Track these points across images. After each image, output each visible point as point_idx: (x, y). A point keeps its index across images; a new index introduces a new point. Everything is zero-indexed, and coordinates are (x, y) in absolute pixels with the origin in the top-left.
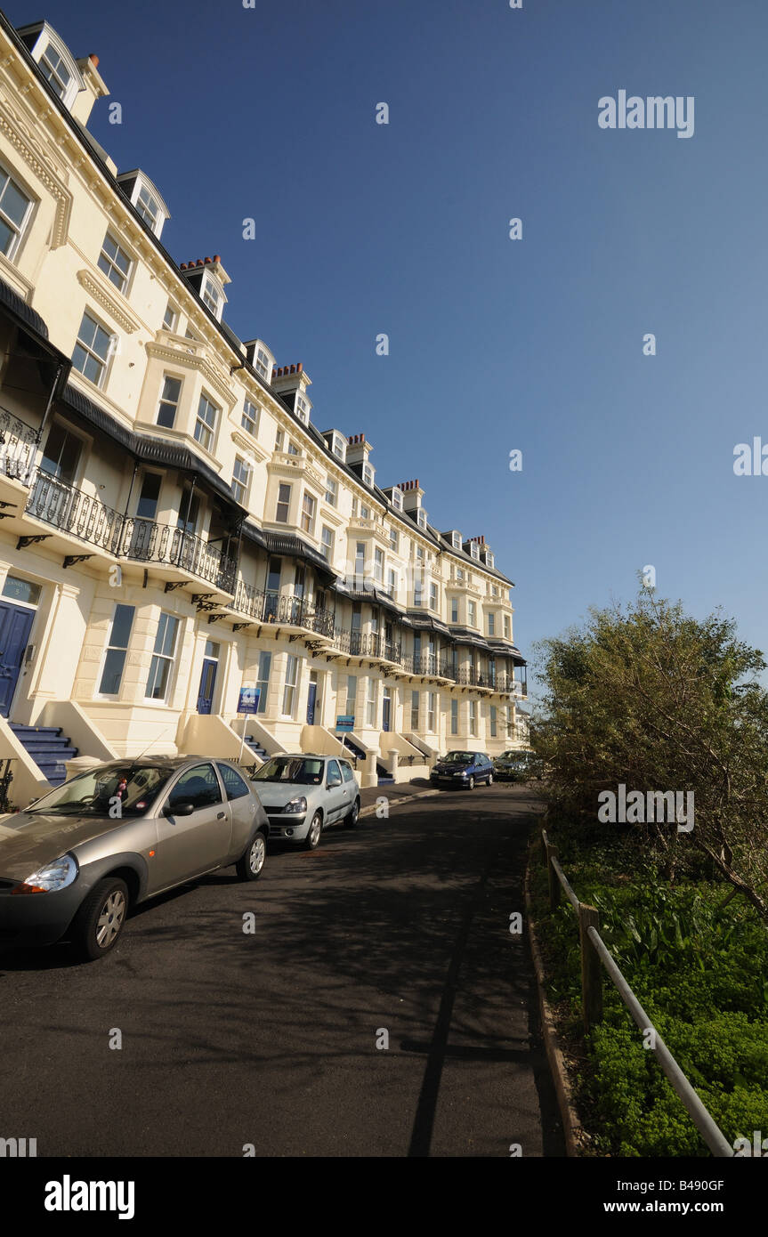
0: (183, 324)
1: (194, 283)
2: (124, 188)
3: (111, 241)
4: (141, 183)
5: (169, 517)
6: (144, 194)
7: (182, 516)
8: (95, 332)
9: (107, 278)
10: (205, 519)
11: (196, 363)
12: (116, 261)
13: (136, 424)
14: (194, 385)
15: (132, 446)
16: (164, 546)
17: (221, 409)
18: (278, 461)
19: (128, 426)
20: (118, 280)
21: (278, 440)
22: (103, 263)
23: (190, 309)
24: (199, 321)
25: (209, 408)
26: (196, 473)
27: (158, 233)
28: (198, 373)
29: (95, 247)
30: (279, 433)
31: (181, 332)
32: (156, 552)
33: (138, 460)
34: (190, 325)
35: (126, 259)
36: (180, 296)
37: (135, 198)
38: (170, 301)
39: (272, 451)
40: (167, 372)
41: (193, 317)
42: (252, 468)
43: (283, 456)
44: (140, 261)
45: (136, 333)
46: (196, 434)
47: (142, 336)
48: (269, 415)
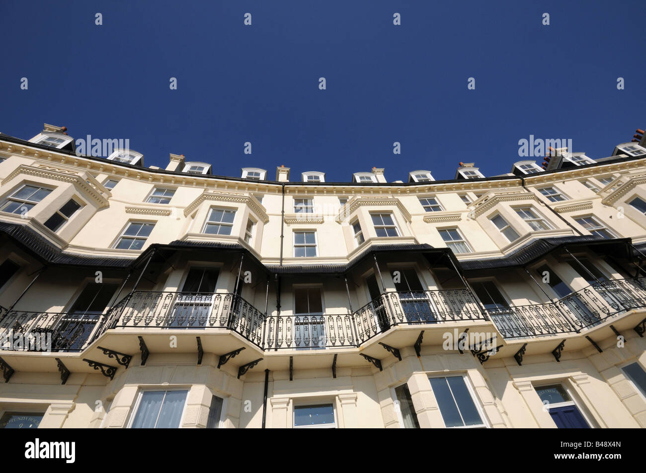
0: (472, 195)
1: (460, 179)
2: (412, 182)
3: (423, 202)
4: (413, 175)
5: (579, 283)
6: (417, 176)
7: (588, 278)
8: (449, 233)
9: (433, 212)
10: (605, 267)
11: (495, 201)
12: (430, 205)
13: (502, 251)
14: (506, 208)
15: (514, 263)
16: (599, 303)
17: (531, 206)
18: (605, 195)
19: (501, 256)
20: (437, 208)
21: (588, 186)
22: (428, 209)
23: (468, 187)
24: (477, 187)
25: (525, 211)
26: (562, 245)
27: (432, 179)
28: (500, 203)
29: (420, 208)
30: (584, 184)
31: (475, 198)
32: (600, 312)
33: (524, 267)
34: (475, 193)
35: (433, 201)
36: (458, 188)
37: (416, 180)
38: (459, 194)
39: (594, 194)
40: (488, 217)
41: (472, 188)
42: (592, 214)
43: (605, 190)
44: (437, 195)
45: (461, 217)
46: (534, 228)
47: (464, 216)
48: (564, 182)
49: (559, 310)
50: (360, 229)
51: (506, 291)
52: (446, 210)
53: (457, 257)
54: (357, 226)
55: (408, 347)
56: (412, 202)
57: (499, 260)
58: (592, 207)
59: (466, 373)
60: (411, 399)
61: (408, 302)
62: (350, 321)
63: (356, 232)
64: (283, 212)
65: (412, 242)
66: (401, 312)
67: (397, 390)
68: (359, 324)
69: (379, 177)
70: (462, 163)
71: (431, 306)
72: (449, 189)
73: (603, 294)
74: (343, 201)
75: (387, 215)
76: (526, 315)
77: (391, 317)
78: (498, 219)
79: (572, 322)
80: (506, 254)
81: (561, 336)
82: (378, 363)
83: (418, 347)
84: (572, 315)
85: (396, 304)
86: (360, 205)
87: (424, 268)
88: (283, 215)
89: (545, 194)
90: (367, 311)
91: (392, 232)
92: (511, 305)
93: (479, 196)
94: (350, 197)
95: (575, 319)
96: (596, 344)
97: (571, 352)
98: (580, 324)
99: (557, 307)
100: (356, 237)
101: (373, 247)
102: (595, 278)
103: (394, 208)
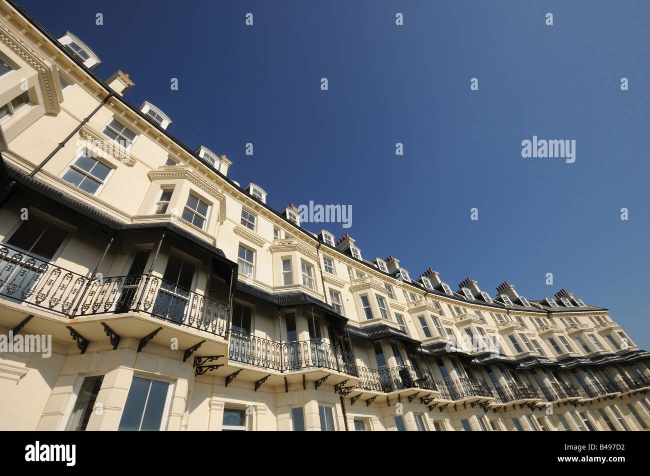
0: (282, 234)
1: (283, 216)
2: (247, 192)
3: (244, 214)
4: (252, 187)
5: (304, 336)
6: (254, 190)
7: (311, 335)
8: (246, 252)
9: (246, 228)
10: (325, 331)
11: (294, 248)
12: (248, 220)
13: (274, 288)
14: (297, 258)
15: (276, 301)
16: (307, 355)
17: (313, 266)
18: (354, 284)
19: (271, 291)
20: (251, 226)
21: (349, 273)
22: (244, 222)
23: (284, 226)
24: (290, 229)
25: (306, 267)
26: (312, 304)
27: (264, 201)
28: (297, 251)
29: (238, 217)
30: (349, 270)
31: (283, 237)
32: (304, 361)
33: (279, 307)
34: (286, 233)
35: (252, 219)
36: (277, 221)
37: (251, 193)
38: (275, 226)
39: (348, 280)
40: (282, 257)
41: (287, 228)
42: (340, 292)
43: (355, 281)
44: (259, 216)
45: (264, 245)
46: (304, 283)
47: (267, 246)
48: (340, 262)
49: (281, 351)
50: (169, 199)
51: (256, 320)
52: (257, 232)
53: (239, 275)
54: (167, 194)
55: (133, 338)
56: (235, 207)
57: (267, 294)
58: (342, 288)
59: (175, 381)
60: (97, 393)
61: (166, 293)
62: (82, 285)
63: (162, 199)
64: (87, 120)
65: (210, 242)
66: (152, 300)
67: (87, 380)
68: (92, 293)
69: (223, 166)
70: (292, 205)
71: (186, 308)
72: (271, 218)
73: (313, 349)
74: (171, 162)
75: (205, 204)
76: (257, 345)
77: (137, 302)
78: (287, 263)
79: (283, 362)
80: (275, 292)
81: (270, 371)
82: (84, 344)
83: (143, 342)
84: (286, 358)
85: (152, 291)
86: (186, 177)
87: (205, 271)
88: (83, 123)
89: (325, 263)
90: (113, 283)
91: (199, 222)
92: (252, 334)
93: (286, 237)
94: (181, 164)
95: (286, 361)
96: (287, 385)
97: (268, 386)
98: (287, 366)
99: (281, 348)
100: (158, 204)
101: (169, 224)
102: (315, 337)
103: (216, 203)
